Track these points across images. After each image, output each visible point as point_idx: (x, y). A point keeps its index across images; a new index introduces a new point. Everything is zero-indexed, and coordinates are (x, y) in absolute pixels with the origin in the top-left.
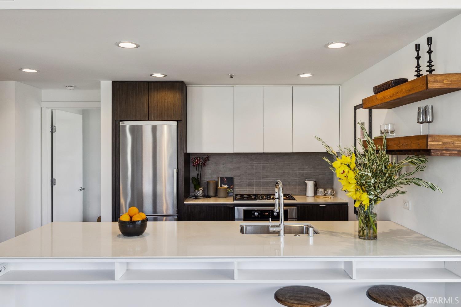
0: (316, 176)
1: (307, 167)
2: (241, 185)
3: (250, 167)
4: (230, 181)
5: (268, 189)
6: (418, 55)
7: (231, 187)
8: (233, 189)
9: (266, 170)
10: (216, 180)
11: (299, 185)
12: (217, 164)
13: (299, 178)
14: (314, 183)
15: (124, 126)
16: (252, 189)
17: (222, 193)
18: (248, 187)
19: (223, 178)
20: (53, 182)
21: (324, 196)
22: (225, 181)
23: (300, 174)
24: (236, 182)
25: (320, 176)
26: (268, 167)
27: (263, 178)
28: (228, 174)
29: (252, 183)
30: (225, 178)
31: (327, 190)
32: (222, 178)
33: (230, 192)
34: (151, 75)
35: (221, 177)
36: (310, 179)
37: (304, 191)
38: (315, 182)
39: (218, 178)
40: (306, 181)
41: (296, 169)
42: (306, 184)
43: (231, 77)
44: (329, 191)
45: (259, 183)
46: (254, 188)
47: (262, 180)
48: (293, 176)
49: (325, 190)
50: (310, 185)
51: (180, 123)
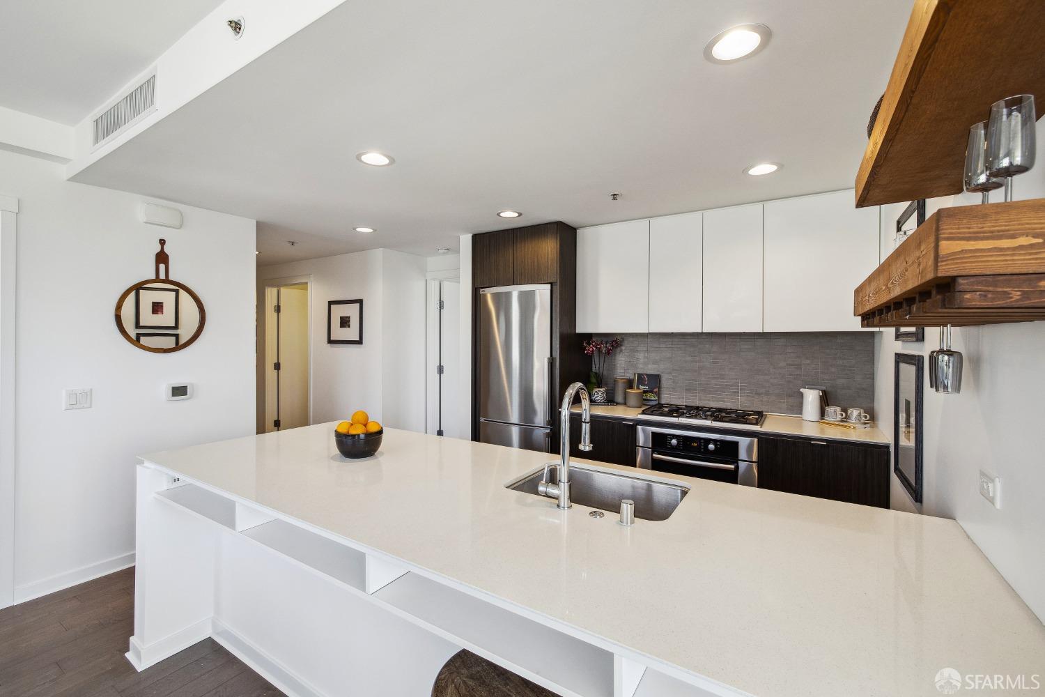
0: (830, 380)
1: (808, 362)
3: (689, 358)
4: (655, 380)
7: (656, 390)
8: (659, 394)
10: (632, 377)
11: (790, 396)
12: (634, 350)
13: (789, 382)
14: (821, 394)
15: (485, 295)
16: (692, 396)
17: (632, 400)
18: (686, 392)
19: (644, 374)
20: (440, 370)
21: (841, 423)
22: (646, 381)
23: (791, 375)
24: (665, 382)
25: (840, 382)
26: (725, 359)
28: (651, 369)
29: (694, 386)
30: (646, 374)
31: (849, 412)
32: (640, 376)
33: (653, 398)
34: (498, 215)
35: (638, 374)
36: (812, 386)
37: (798, 408)
38: (824, 392)
39: (635, 374)
40: (802, 390)
41: (782, 364)
42: (802, 395)
43: (614, 199)
44: (854, 413)
45: (705, 388)
46: (696, 396)
47: (714, 382)
49: (845, 410)
50: (810, 397)
51: (557, 287)
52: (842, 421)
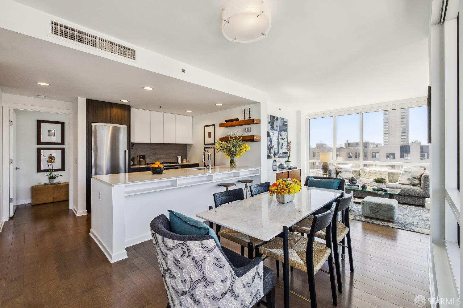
0: (182, 154)
1: (177, 150)
2: (149, 159)
3: (153, 150)
9: (160, 152)
12: (137, 149)
18: (152, 160)
23: (175, 153)
26: (161, 150)
27: (159, 155)
28: (144, 154)
29: (154, 158)
34: (121, 100)
39: (137, 156)
40: (178, 156)
41: (173, 151)
45: (157, 158)
48: (172, 154)
50: (180, 158)
51: (129, 127)
52: (186, 162)
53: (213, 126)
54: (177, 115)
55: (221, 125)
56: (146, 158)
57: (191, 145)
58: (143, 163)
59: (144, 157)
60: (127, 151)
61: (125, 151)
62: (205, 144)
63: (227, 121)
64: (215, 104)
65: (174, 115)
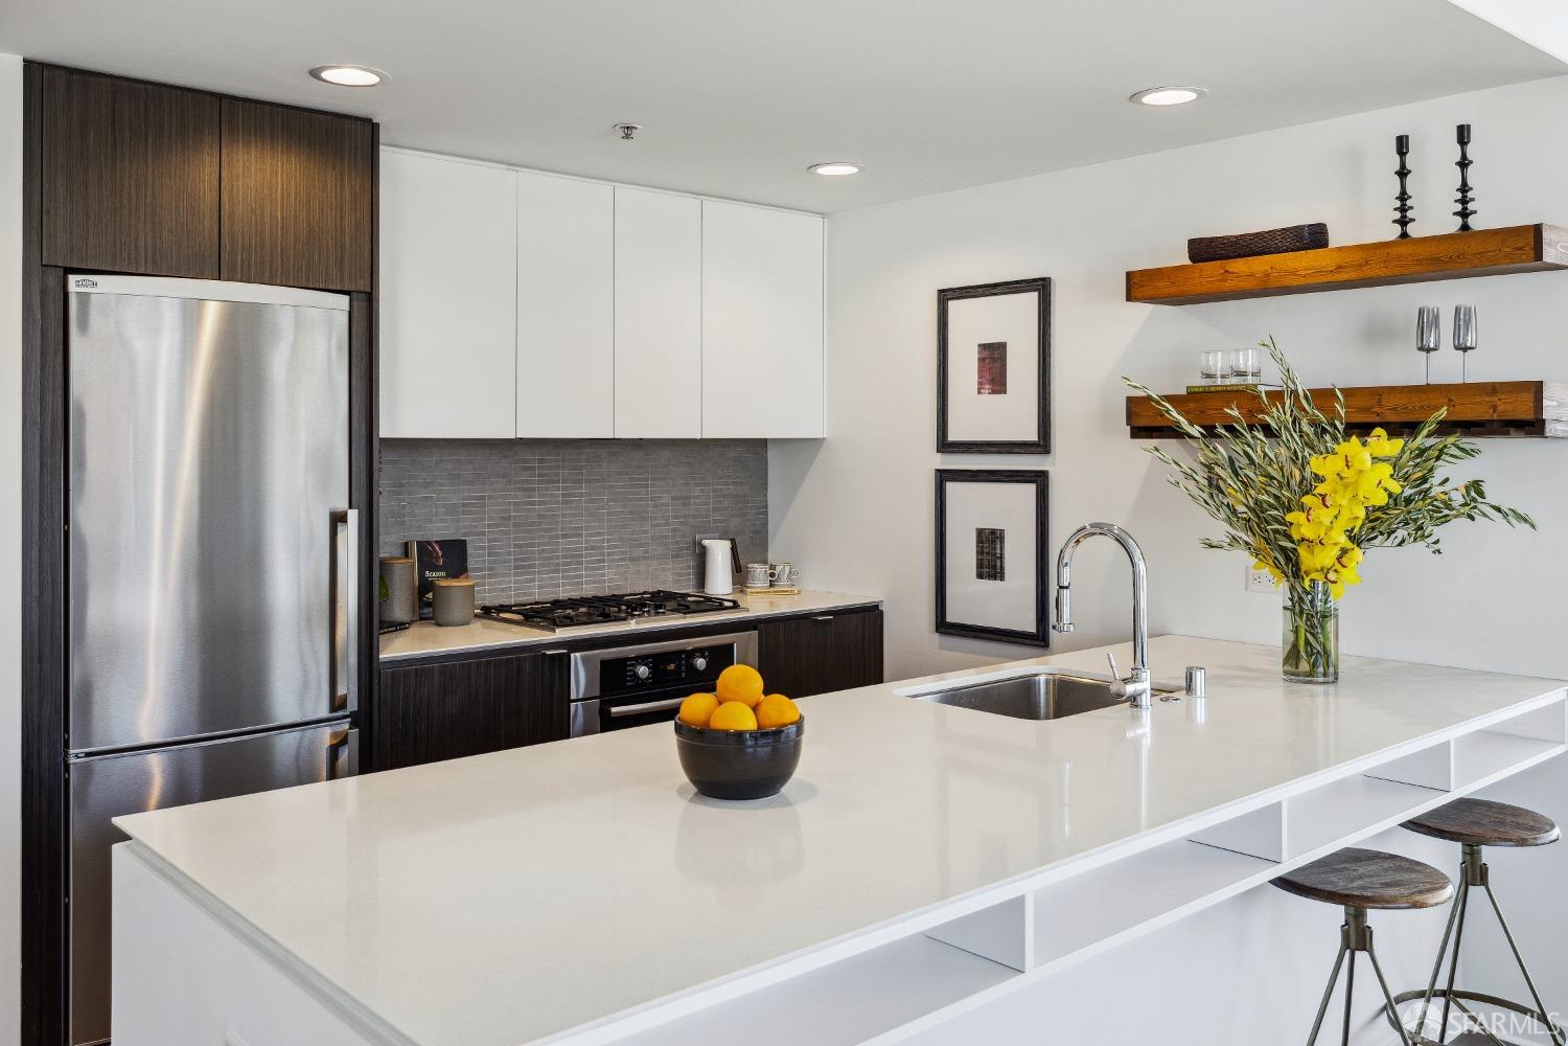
0: (723, 521)
1: (697, 491)
2: (490, 569)
3: (520, 497)
5: (581, 576)
6: (1403, 165)
9: (573, 505)
13: (675, 530)
14: (730, 546)
16: (529, 581)
17: (459, 606)
18: (516, 575)
19: (429, 543)
22: (437, 558)
23: (677, 517)
24: (474, 559)
25: (733, 523)
26: (581, 495)
27: (564, 536)
29: (530, 559)
30: (437, 543)
32: (422, 547)
35: (419, 542)
36: (714, 533)
38: (733, 541)
40: (706, 542)
41: (664, 498)
42: (703, 551)
43: (627, 136)
44: (786, 569)
45: (551, 558)
46: (534, 580)
47: (562, 544)
48: (658, 525)
50: (719, 553)
51: (361, 305)
52: (771, 586)
53: (1035, 295)
54: (709, 204)
55: (1141, 286)
56: (471, 563)
57: (804, 448)
58: (457, 609)
59: (454, 555)
60: (353, 516)
61: (338, 519)
62: (945, 446)
63: (1204, 250)
64: (1135, 97)
65: (692, 203)
